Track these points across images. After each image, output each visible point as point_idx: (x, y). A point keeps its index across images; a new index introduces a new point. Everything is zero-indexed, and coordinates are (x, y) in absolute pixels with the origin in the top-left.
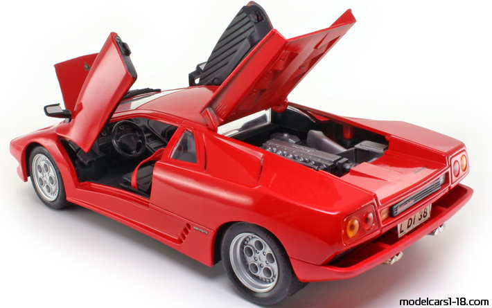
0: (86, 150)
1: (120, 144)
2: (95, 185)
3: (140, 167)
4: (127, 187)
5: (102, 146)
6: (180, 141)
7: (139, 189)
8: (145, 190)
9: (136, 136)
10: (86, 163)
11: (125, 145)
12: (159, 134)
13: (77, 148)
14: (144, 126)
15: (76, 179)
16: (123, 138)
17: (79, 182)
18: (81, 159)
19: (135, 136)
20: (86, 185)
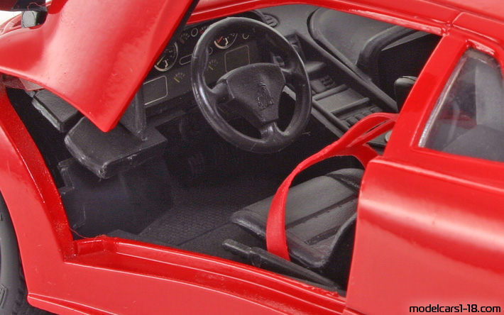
0: (104, 123)
1: (223, 102)
2: (129, 248)
3: (296, 182)
4: (249, 251)
5: (155, 107)
6: (449, 87)
7: (294, 260)
8: (319, 264)
9: (276, 70)
10: (100, 170)
11: (237, 103)
12: (349, 64)
13: (65, 117)
14: (295, 37)
15: (62, 226)
16: (232, 79)
17: (75, 238)
18: (82, 157)
19: (272, 73)
20: (98, 247)
